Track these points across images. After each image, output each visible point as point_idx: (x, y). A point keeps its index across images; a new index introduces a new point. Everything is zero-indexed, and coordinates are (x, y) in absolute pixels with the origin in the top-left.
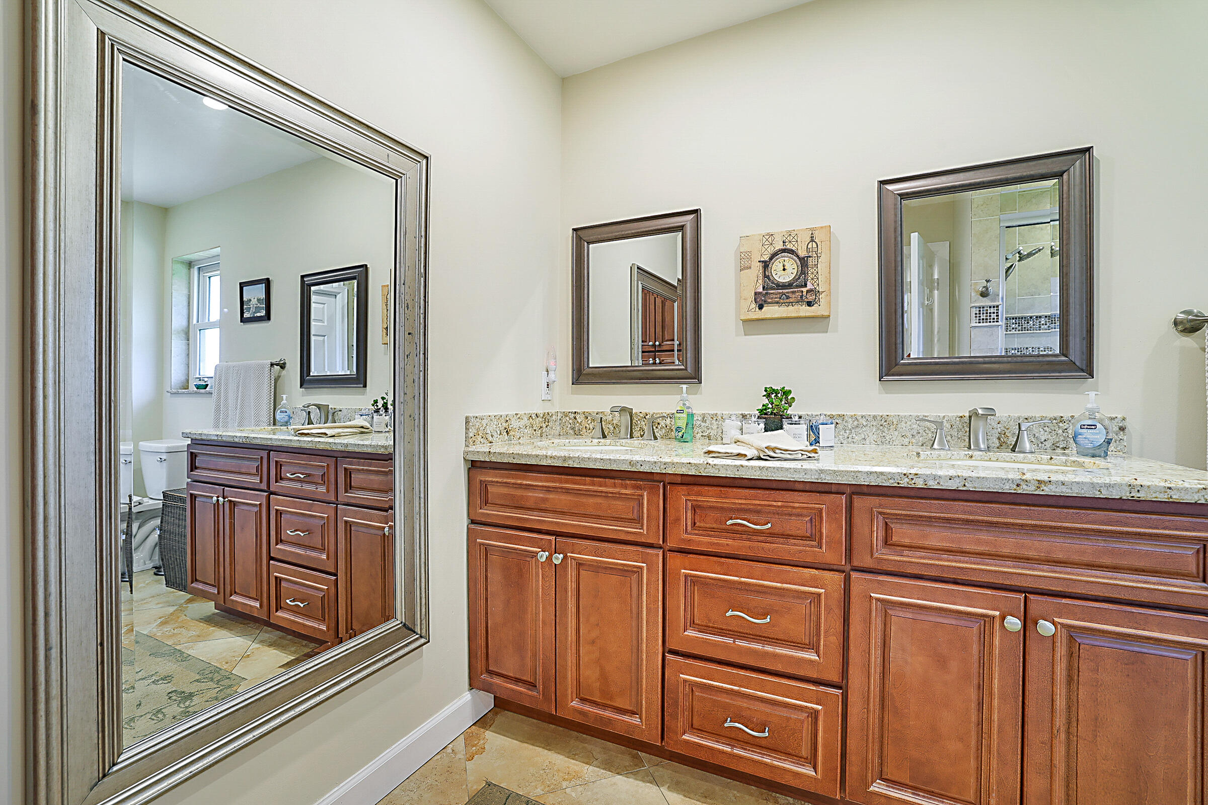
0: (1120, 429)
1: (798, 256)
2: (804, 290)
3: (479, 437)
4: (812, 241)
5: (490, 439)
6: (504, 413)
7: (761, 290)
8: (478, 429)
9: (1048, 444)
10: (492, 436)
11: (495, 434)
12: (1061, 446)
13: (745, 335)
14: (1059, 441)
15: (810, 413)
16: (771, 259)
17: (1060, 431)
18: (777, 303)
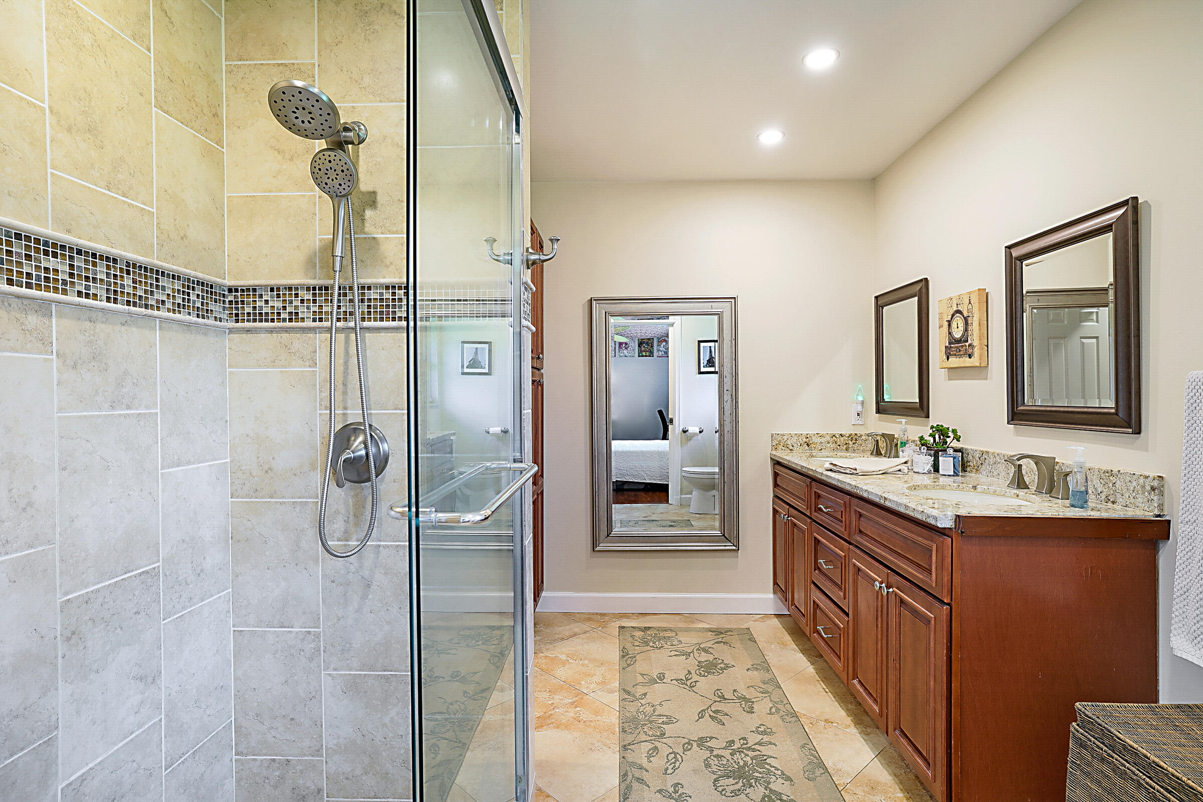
0: (1151, 488)
1: (963, 316)
2: (967, 344)
3: (781, 447)
4: (970, 303)
5: (791, 448)
6: (804, 433)
7: (947, 345)
8: (780, 441)
9: (1103, 496)
10: (793, 446)
11: (795, 445)
12: (1111, 500)
13: (949, 380)
14: (1109, 495)
15: (973, 448)
16: (951, 319)
17: (1111, 485)
18: (955, 355)
